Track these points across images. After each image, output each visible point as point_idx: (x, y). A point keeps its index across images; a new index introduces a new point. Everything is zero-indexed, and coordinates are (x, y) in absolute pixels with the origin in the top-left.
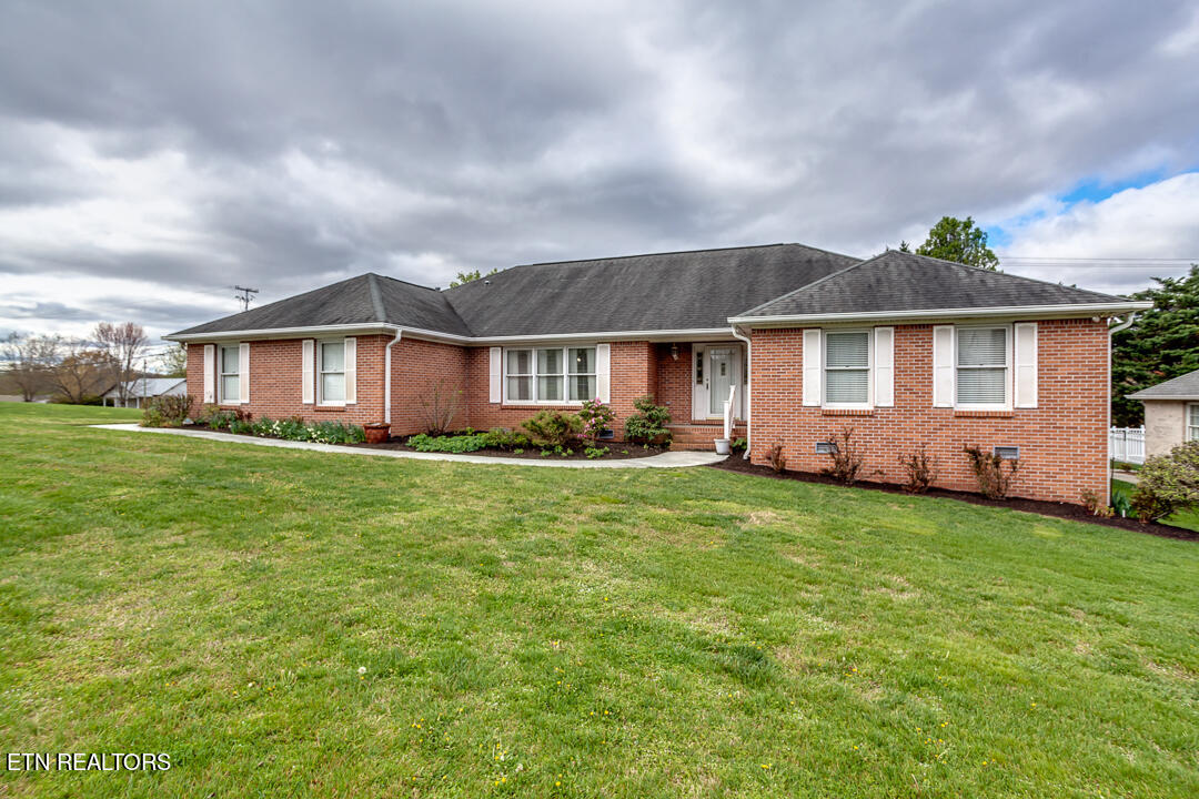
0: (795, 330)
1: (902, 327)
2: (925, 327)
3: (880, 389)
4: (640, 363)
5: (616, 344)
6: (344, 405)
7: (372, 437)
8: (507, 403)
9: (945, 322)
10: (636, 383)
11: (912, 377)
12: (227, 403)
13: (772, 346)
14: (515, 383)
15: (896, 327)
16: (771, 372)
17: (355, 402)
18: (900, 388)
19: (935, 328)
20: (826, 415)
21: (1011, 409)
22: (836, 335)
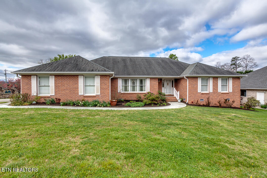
0: (196, 78)
1: (214, 78)
2: (217, 78)
3: (210, 89)
4: (156, 83)
5: (151, 79)
6: (95, 95)
7: (114, 104)
8: (122, 92)
9: (220, 77)
10: (156, 87)
11: (215, 86)
12: (41, 95)
13: (193, 81)
14: (124, 87)
15: (213, 78)
16: (193, 86)
17: (99, 94)
18: (214, 89)
19: (219, 78)
20: (202, 94)
21: (228, 92)
22: (203, 78)
